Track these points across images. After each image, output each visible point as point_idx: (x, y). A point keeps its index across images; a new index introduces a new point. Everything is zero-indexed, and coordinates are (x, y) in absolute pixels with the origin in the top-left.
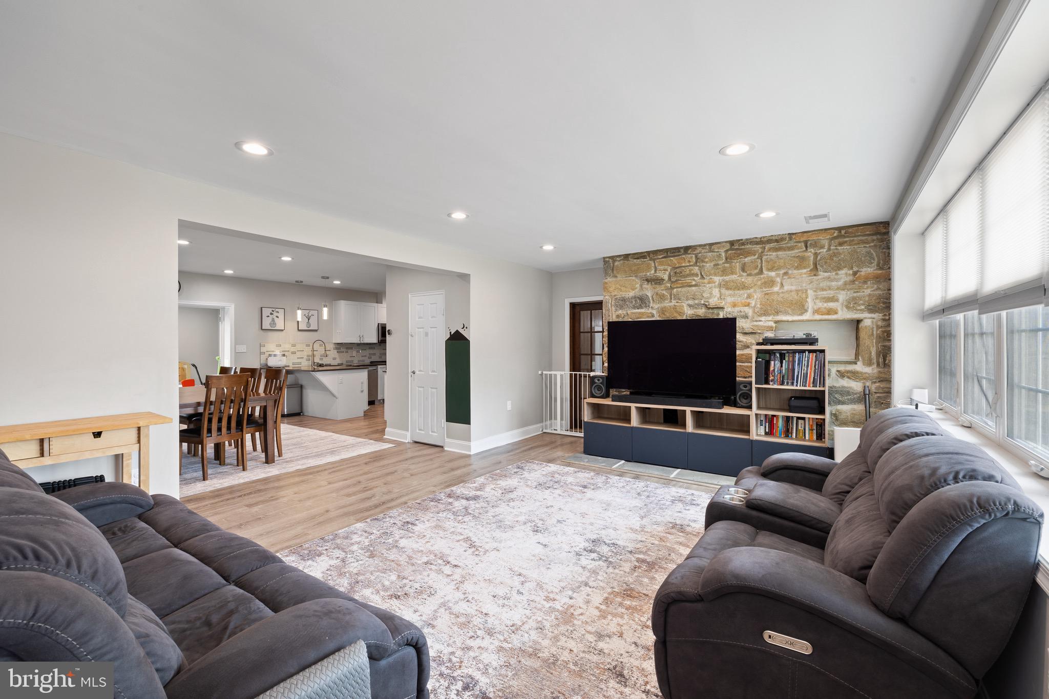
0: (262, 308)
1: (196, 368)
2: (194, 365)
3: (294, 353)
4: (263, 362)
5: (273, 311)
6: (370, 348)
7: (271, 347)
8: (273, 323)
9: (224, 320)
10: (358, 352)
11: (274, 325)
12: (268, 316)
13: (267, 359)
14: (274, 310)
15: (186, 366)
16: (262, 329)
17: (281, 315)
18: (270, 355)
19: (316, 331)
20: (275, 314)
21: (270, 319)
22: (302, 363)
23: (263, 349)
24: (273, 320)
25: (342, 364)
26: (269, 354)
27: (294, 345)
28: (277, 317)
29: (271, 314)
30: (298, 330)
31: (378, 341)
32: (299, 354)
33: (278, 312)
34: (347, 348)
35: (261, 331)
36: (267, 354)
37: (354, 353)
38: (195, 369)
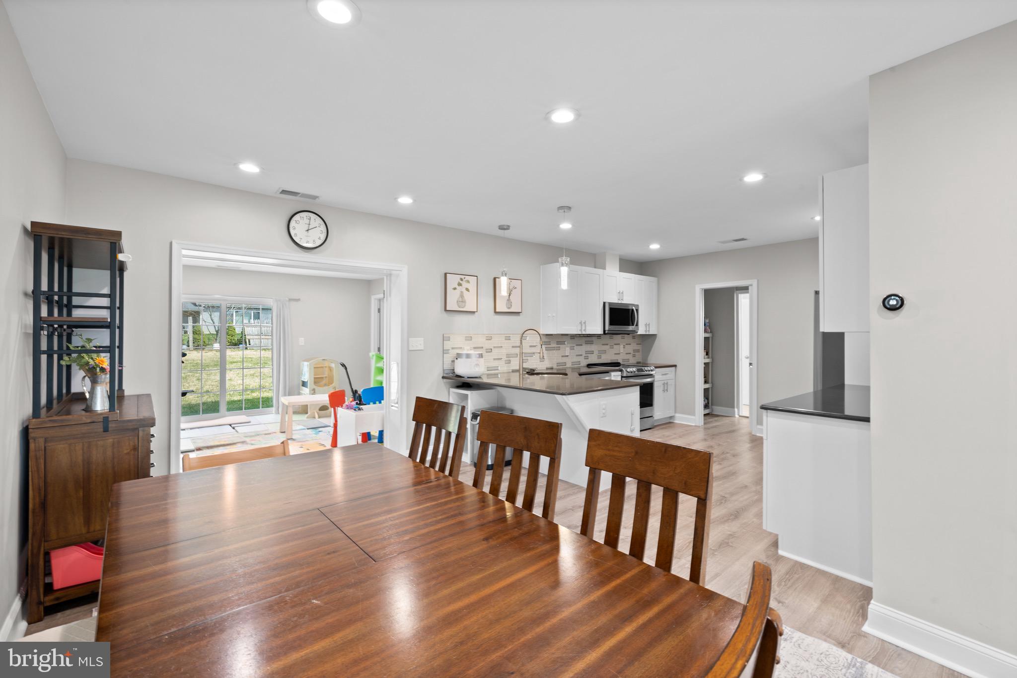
0: (446, 274)
1: (346, 369)
2: (343, 365)
3: (490, 351)
4: (447, 366)
5: (462, 280)
6: (587, 343)
7: (457, 342)
8: (462, 300)
9: (390, 295)
10: (572, 348)
11: (463, 304)
12: (455, 289)
13: (453, 361)
14: (463, 276)
15: (333, 365)
16: (446, 310)
17: (472, 286)
18: (458, 356)
19: (518, 313)
20: (465, 285)
21: (458, 292)
22: (499, 368)
23: (448, 345)
24: (462, 296)
25: (552, 368)
26: (458, 354)
27: (489, 338)
28: (467, 290)
29: (460, 285)
30: (496, 312)
31: (604, 331)
32: (496, 353)
33: (468, 282)
34: (558, 343)
35: (445, 315)
36: (453, 353)
37: (567, 351)
38: (344, 370)
